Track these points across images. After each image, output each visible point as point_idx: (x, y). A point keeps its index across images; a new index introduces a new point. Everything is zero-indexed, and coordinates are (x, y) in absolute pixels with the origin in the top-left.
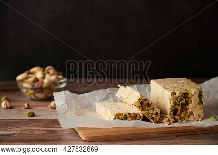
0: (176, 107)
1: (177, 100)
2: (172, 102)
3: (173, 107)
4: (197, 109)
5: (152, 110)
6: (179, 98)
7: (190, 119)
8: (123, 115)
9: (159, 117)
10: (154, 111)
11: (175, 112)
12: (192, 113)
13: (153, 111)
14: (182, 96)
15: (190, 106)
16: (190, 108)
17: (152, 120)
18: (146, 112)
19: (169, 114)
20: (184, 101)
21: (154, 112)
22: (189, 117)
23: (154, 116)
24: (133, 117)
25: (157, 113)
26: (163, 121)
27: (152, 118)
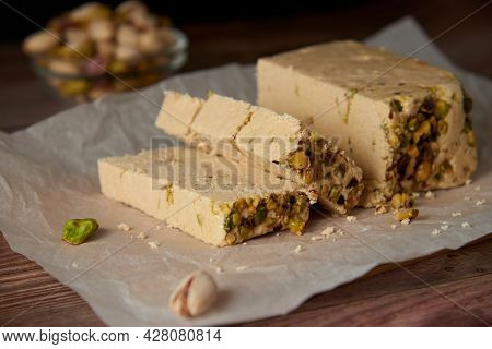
0: (404, 150)
1: (406, 127)
2: (393, 138)
3: (396, 152)
4: (461, 149)
5: (339, 175)
6: (414, 121)
7: (441, 185)
8: (256, 204)
9: (359, 193)
10: (347, 175)
11: (400, 167)
12: (447, 165)
13: (343, 176)
14: (420, 111)
15: (443, 141)
16: (443, 147)
17: (341, 209)
18: (325, 182)
19: (384, 178)
20: (426, 128)
21: (346, 180)
22: (438, 177)
23: (345, 193)
24: (285, 206)
25: (353, 182)
26: (369, 205)
27: (341, 201)
